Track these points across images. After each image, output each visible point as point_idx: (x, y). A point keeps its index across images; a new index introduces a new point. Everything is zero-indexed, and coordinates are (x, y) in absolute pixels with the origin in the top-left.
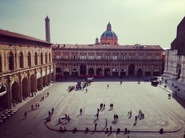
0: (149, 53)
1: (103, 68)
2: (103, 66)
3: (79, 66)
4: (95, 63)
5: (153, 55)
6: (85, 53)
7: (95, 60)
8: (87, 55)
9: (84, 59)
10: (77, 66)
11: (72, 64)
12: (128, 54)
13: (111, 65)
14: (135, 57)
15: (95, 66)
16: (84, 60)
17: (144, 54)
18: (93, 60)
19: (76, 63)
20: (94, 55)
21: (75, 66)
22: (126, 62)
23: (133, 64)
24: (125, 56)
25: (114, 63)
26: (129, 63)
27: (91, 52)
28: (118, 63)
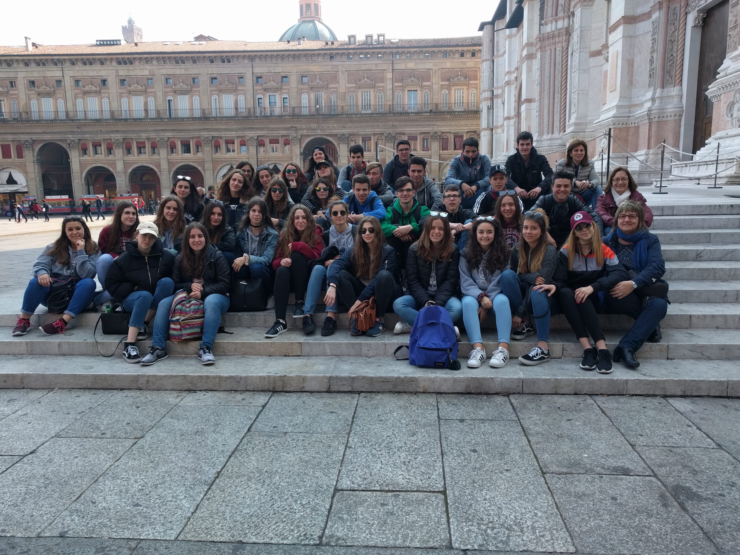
0: (412, 74)
1: (164, 166)
2: (163, 153)
3: (30, 156)
4: (119, 136)
5: (436, 82)
6: (59, 82)
7: (116, 119)
8: (69, 94)
9: (51, 116)
10: (20, 155)
12: (293, 80)
13: (207, 149)
14: (333, 97)
15: (119, 152)
16: (56, 121)
17: (382, 80)
18: (102, 120)
19: (10, 137)
20: (109, 93)
21: (10, 157)
22: (287, 129)
23: (325, 137)
24: (279, 93)
25: (222, 134)
26: (305, 132)
27: (85, 74)
28: (240, 133)
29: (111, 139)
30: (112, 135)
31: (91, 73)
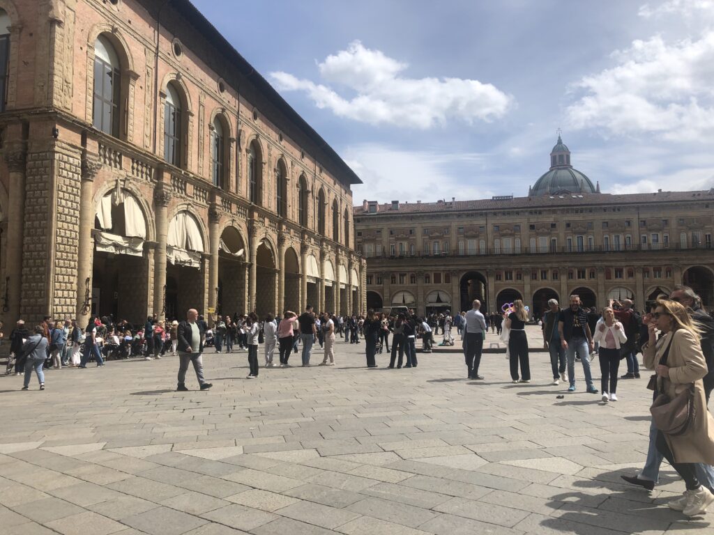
2: (564, 279)
3: (456, 282)
4: (528, 266)
6: (482, 228)
7: (526, 254)
8: (489, 237)
9: (474, 253)
10: (448, 280)
11: (428, 277)
12: (674, 223)
13: (601, 276)
15: (527, 279)
16: (478, 256)
18: (514, 255)
19: (442, 268)
20: (521, 235)
21: (440, 282)
22: (669, 260)
23: (703, 266)
24: (661, 232)
25: (613, 264)
26: (685, 262)
27: (503, 221)
28: (628, 264)
29: (521, 269)
30: (523, 265)
31: (508, 221)
